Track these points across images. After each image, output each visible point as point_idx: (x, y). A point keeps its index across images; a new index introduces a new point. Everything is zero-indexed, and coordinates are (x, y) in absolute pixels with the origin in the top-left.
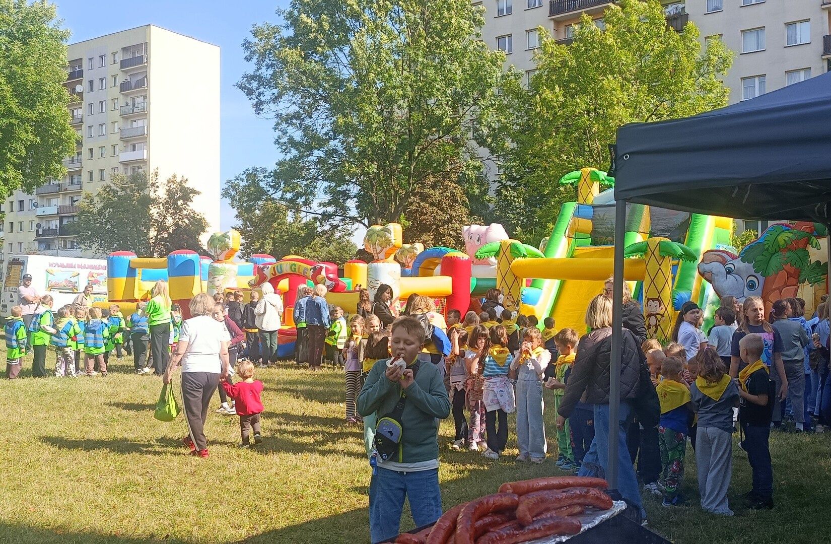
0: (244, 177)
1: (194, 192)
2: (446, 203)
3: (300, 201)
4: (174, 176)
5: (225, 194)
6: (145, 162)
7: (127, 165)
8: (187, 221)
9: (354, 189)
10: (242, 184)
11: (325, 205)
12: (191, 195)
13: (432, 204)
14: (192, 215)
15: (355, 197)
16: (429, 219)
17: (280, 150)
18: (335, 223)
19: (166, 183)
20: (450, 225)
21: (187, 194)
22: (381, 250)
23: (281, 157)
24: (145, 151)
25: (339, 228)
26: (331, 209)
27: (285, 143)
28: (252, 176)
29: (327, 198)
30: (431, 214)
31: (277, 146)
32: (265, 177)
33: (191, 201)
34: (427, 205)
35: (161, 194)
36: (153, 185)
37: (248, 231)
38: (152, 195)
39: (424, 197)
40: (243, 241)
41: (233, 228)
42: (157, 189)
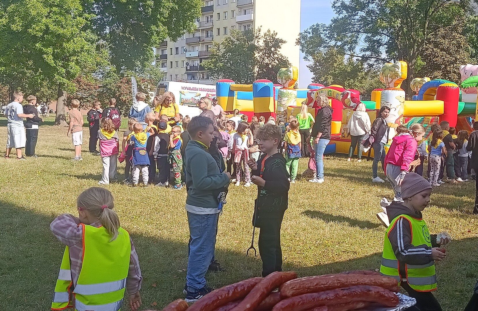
0: (310, 31)
1: (282, 41)
2: (453, 49)
3: (346, 47)
4: (269, 31)
5: (298, 42)
6: (252, 22)
7: (241, 24)
8: (277, 62)
9: (385, 39)
10: (309, 36)
11: (364, 50)
12: (280, 44)
13: (442, 50)
14: (280, 57)
15: (385, 44)
16: (439, 60)
17: (336, 12)
18: (371, 63)
19: (264, 36)
20: (455, 65)
21: (277, 43)
22: (392, 81)
23: (336, 16)
24: (252, 15)
25: (374, 66)
26: (368, 53)
27: (339, 7)
28: (315, 30)
29: (366, 45)
30: (441, 57)
31: (334, 9)
32: (324, 30)
33: (280, 48)
34: (439, 50)
35: (261, 43)
36: (257, 37)
37: (317, 69)
38: (256, 44)
39: (436, 45)
40: (314, 76)
41: (308, 67)
42: (259, 40)
